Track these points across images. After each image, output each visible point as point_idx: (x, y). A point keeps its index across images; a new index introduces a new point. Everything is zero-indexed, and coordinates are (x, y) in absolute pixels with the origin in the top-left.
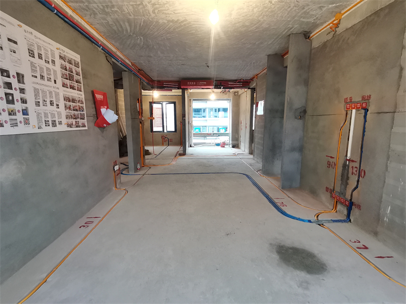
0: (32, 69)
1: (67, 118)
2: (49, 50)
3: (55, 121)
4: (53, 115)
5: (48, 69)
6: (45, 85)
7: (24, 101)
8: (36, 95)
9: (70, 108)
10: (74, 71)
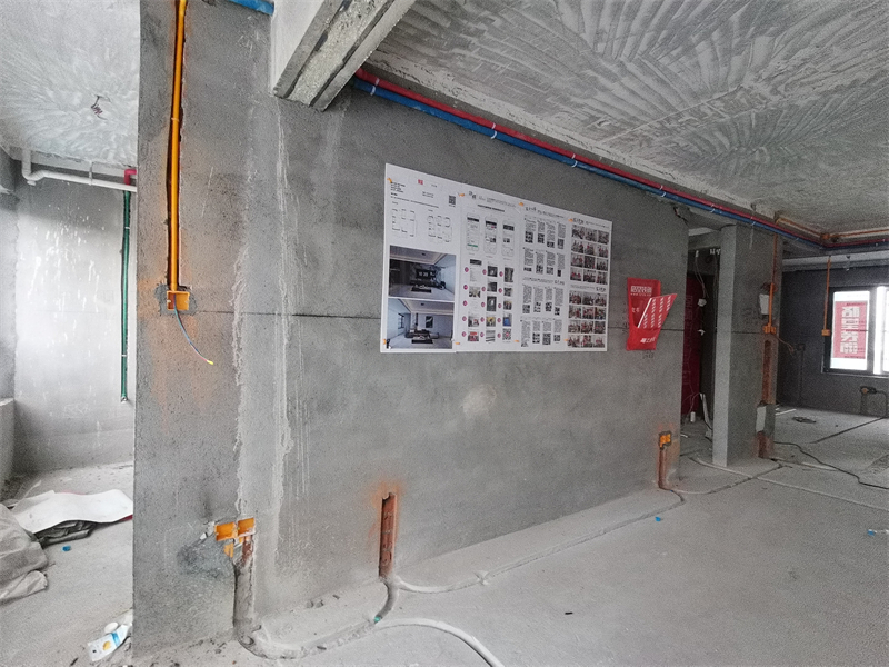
0: (526, 260)
1: (570, 331)
2: (556, 226)
3: (549, 335)
4: (547, 326)
5: (551, 256)
6: (543, 281)
7: (508, 306)
8: (527, 296)
9: (578, 314)
10: (596, 251)
